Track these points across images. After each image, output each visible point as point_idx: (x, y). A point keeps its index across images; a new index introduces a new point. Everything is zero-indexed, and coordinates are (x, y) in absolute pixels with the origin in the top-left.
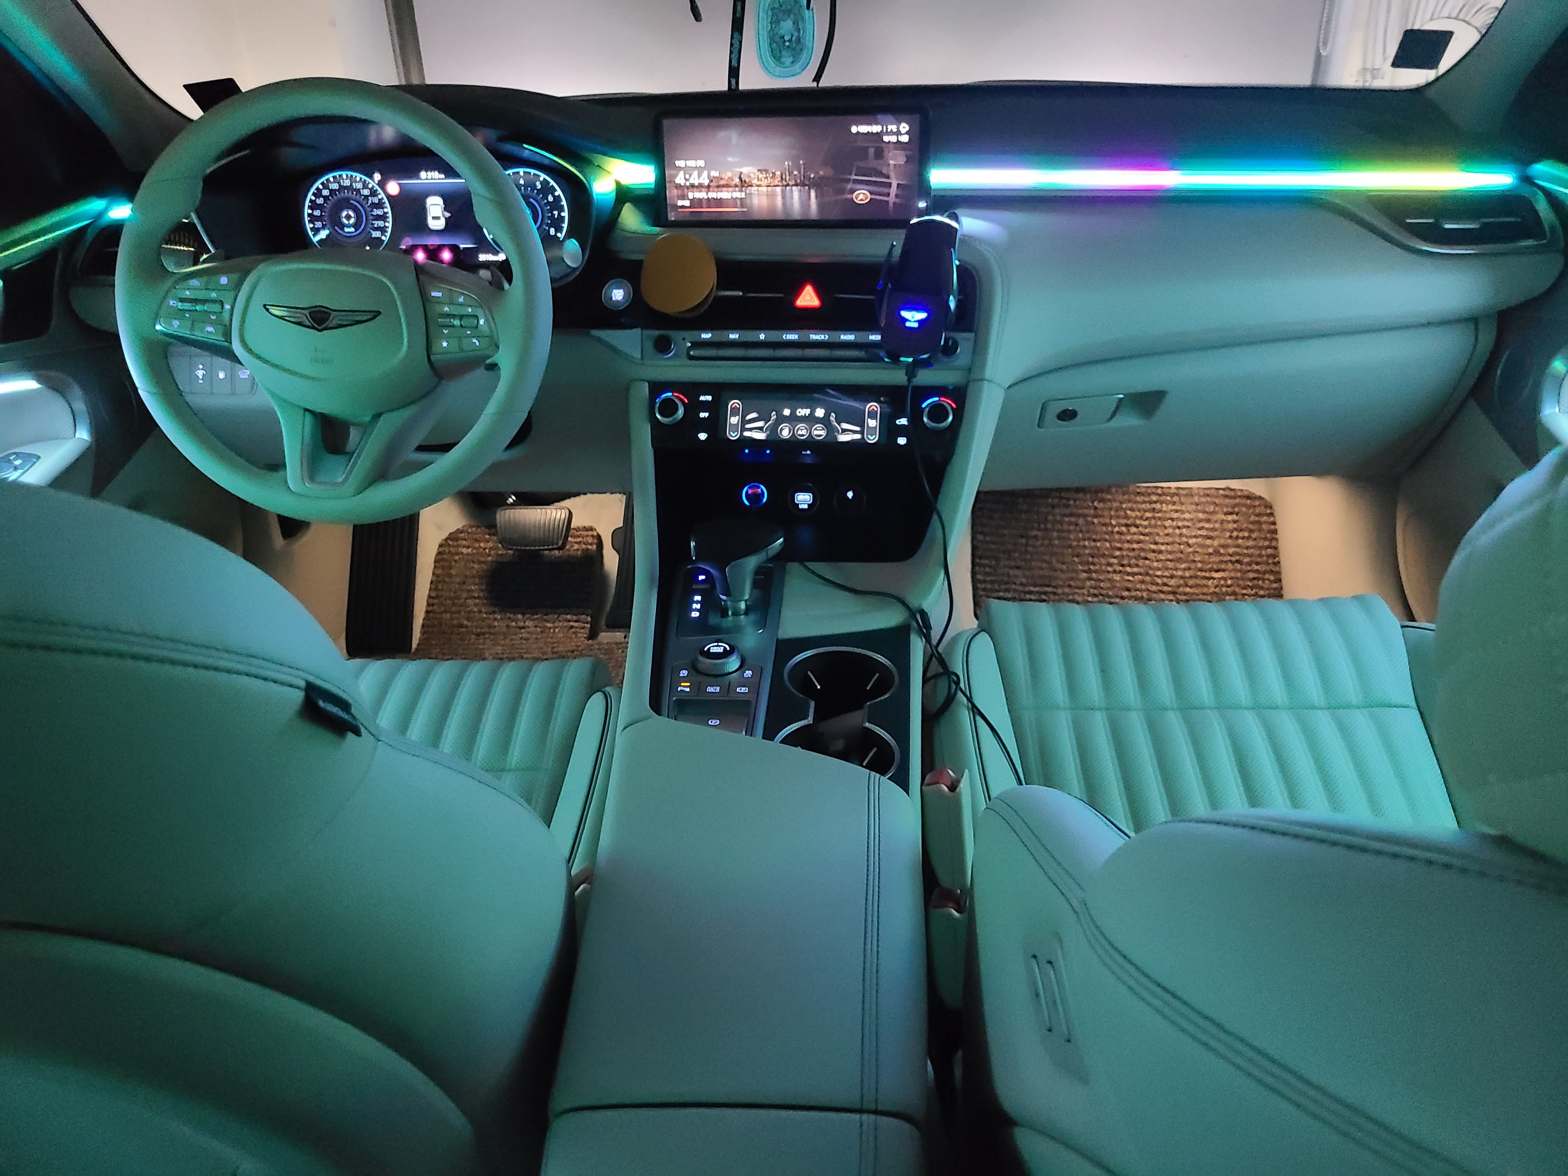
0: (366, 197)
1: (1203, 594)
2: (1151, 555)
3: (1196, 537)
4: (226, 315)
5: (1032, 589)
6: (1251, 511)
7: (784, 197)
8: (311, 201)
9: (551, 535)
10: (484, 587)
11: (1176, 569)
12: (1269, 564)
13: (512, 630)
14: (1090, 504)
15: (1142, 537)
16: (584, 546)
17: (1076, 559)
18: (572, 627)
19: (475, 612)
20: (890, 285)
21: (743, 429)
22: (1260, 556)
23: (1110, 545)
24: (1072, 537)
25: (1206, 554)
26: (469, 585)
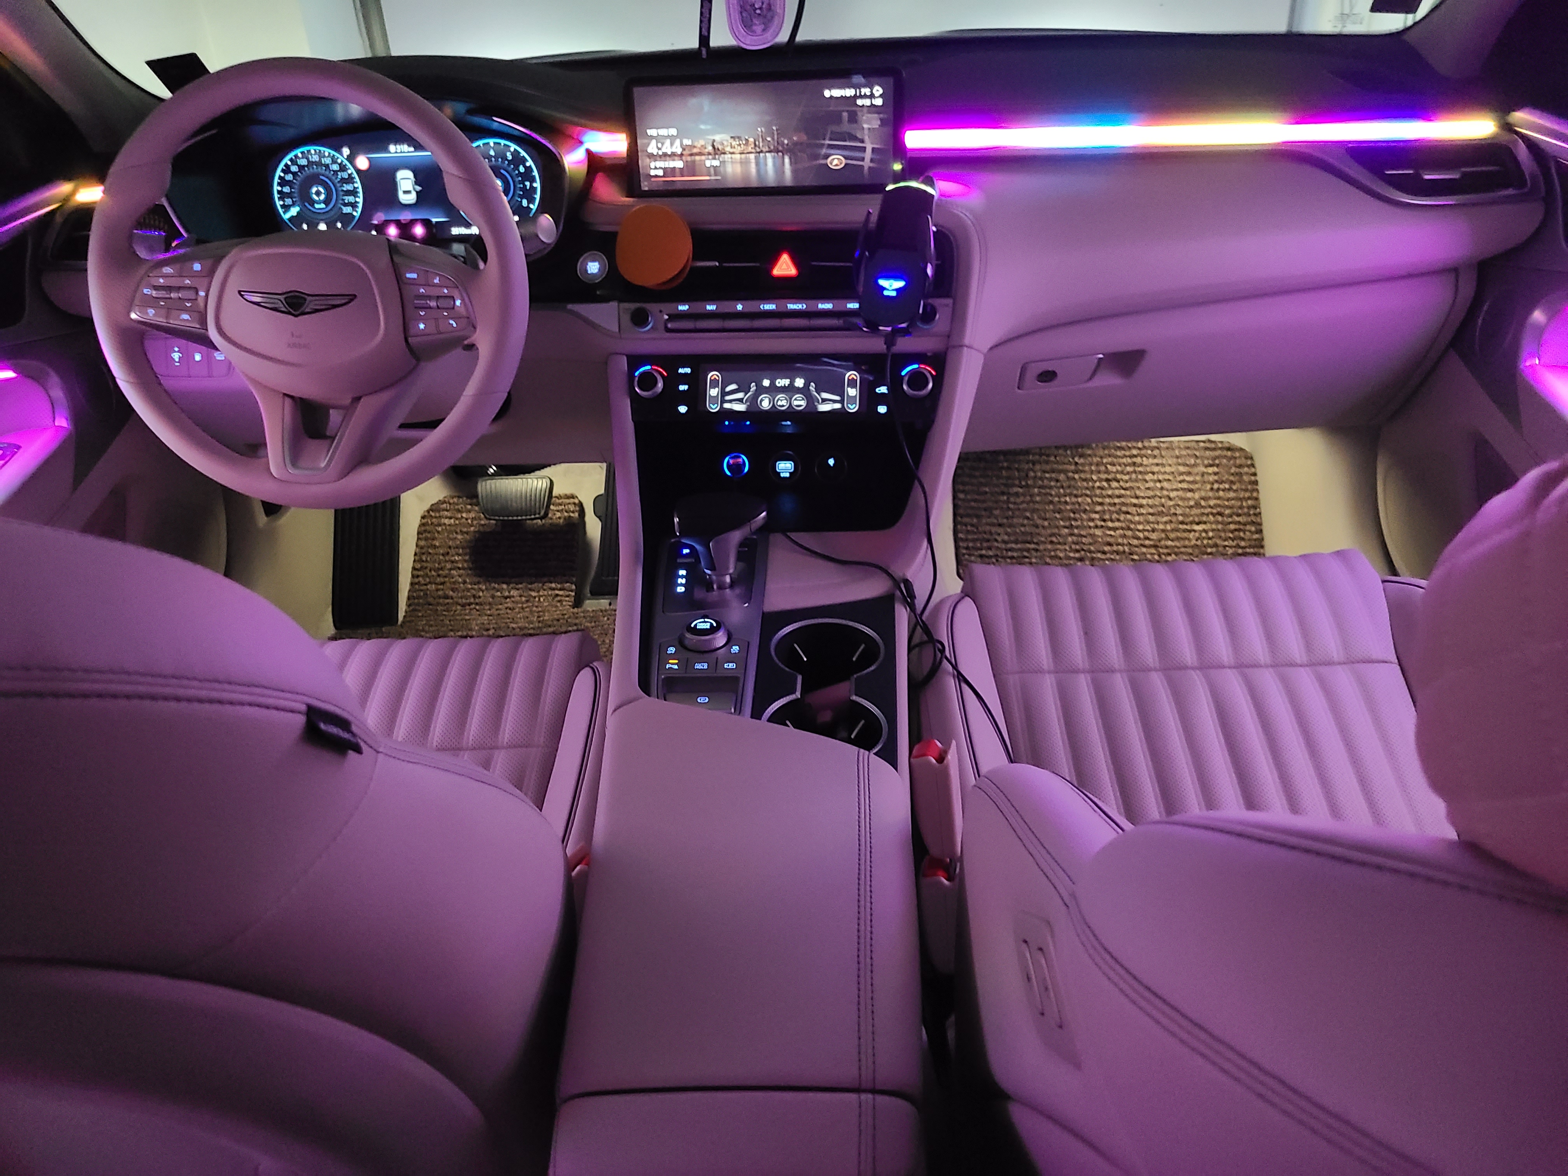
0: (335, 172)
1: (1185, 547)
2: (1132, 510)
3: (1177, 490)
4: (201, 303)
5: (1013, 546)
6: (1232, 463)
7: (757, 164)
8: (280, 177)
9: (533, 504)
10: (467, 558)
11: (1158, 523)
12: (1250, 515)
13: (497, 600)
14: (1071, 460)
15: (1123, 492)
16: (566, 514)
17: (1058, 516)
18: (557, 595)
19: (459, 583)
20: (867, 253)
21: (723, 401)
22: (1241, 507)
23: (1092, 500)
24: (1053, 493)
25: (1187, 507)
26: (453, 556)
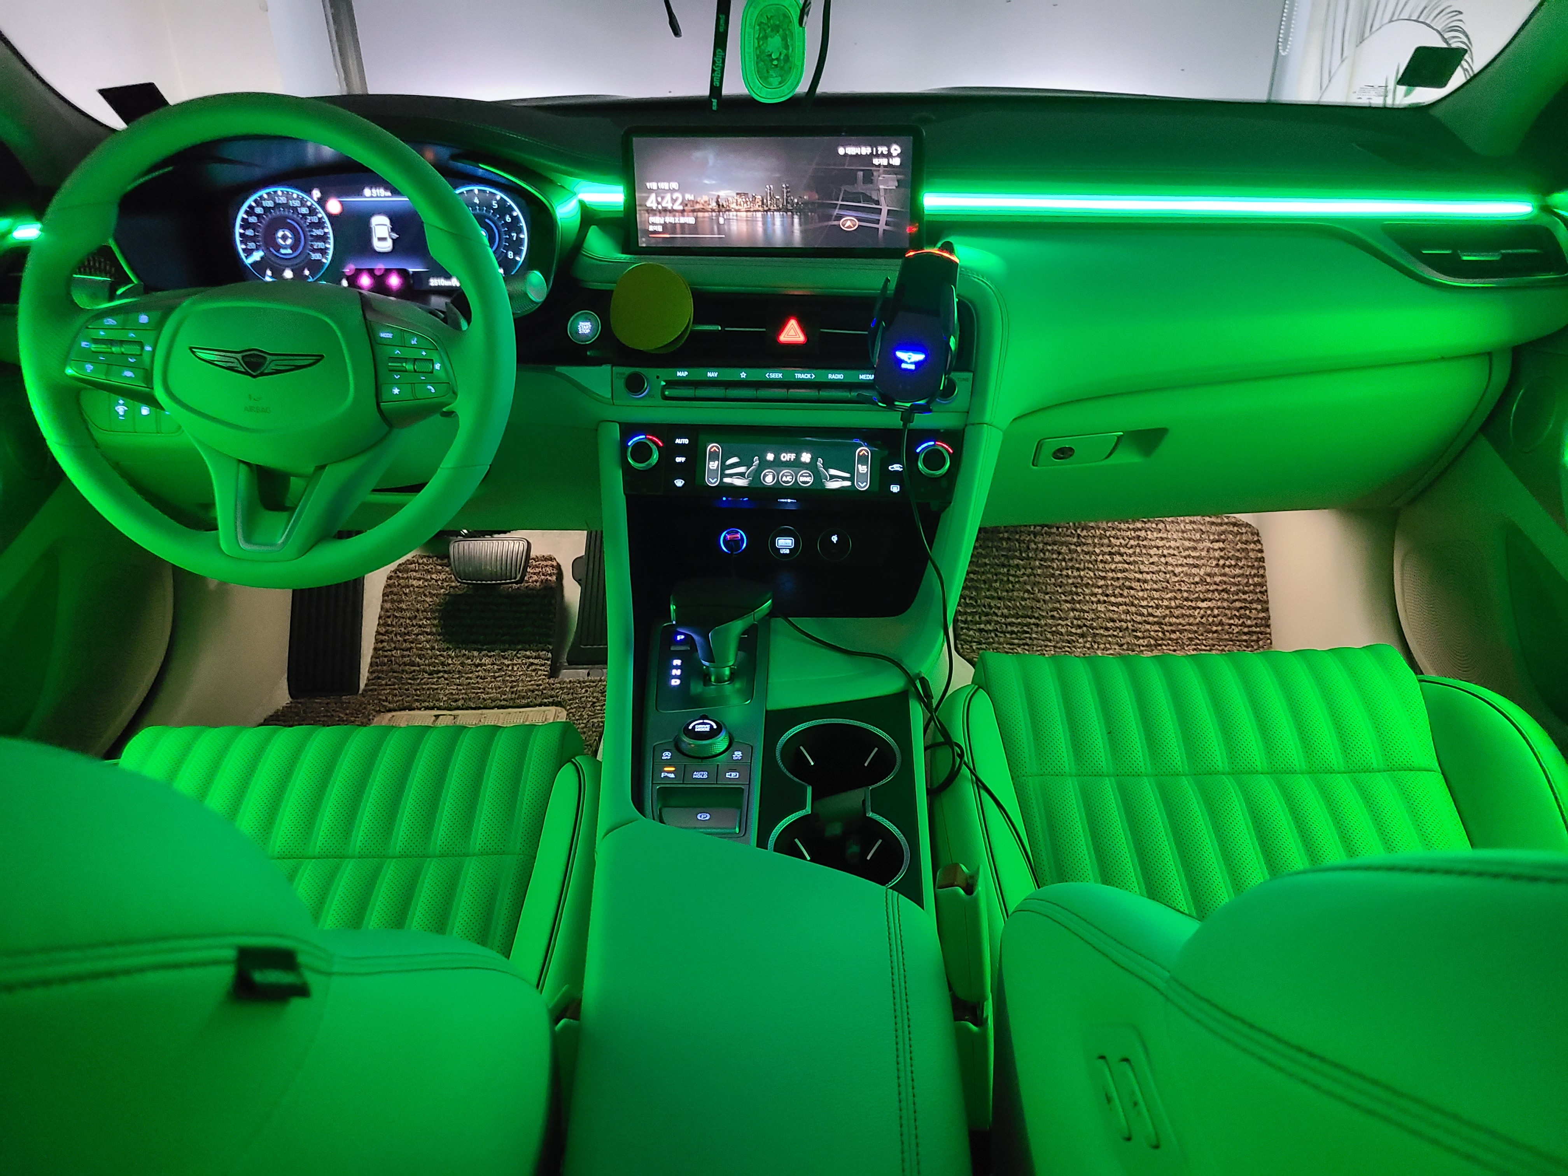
0: (304, 216)
1: (1190, 624)
2: (1134, 584)
3: (1181, 565)
4: (146, 358)
5: (1013, 620)
6: (1238, 538)
7: (765, 223)
8: (243, 220)
9: (508, 568)
10: (436, 622)
11: (1162, 599)
12: (1256, 593)
13: (468, 668)
14: (1074, 532)
15: (1126, 566)
16: (543, 577)
17: (1060, 590)
18: (532, 664)
19: (427, 649)
20: (884, 323)
21: (723, 475)
22: (1247, 585)
23: (1095, 574)
24: (1055, 566)
25: (1193, 583)
26: (421, 620)
